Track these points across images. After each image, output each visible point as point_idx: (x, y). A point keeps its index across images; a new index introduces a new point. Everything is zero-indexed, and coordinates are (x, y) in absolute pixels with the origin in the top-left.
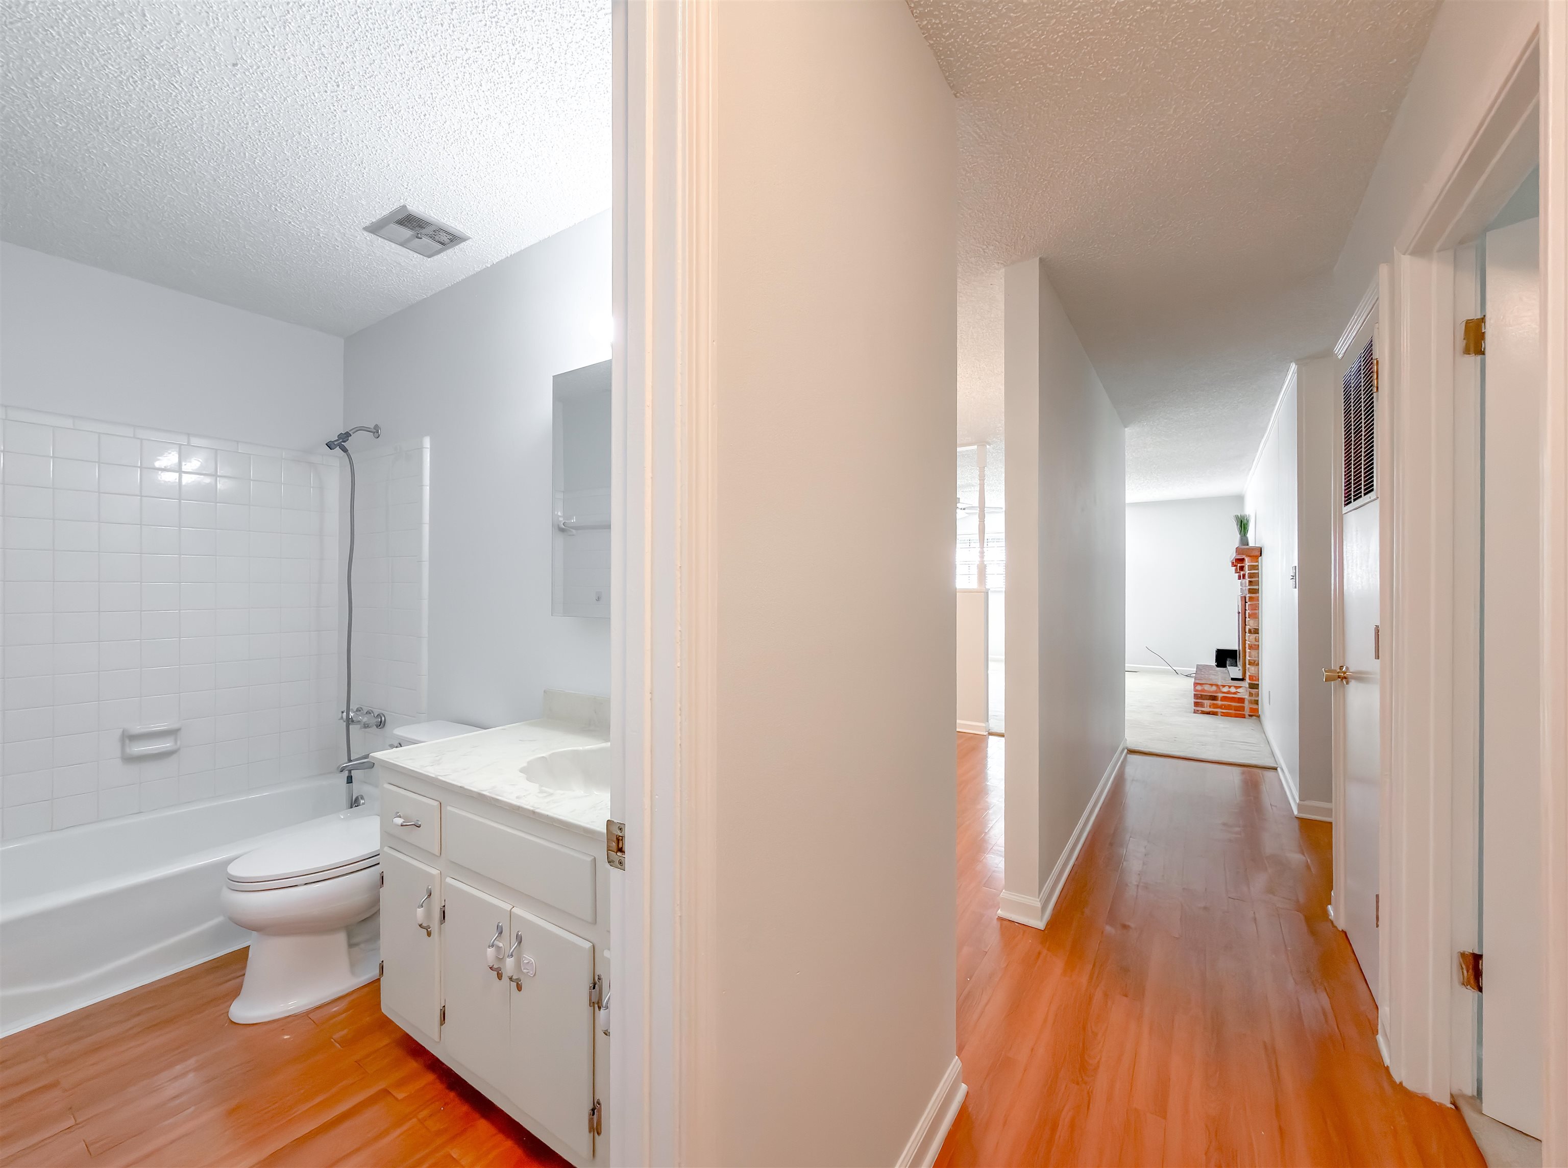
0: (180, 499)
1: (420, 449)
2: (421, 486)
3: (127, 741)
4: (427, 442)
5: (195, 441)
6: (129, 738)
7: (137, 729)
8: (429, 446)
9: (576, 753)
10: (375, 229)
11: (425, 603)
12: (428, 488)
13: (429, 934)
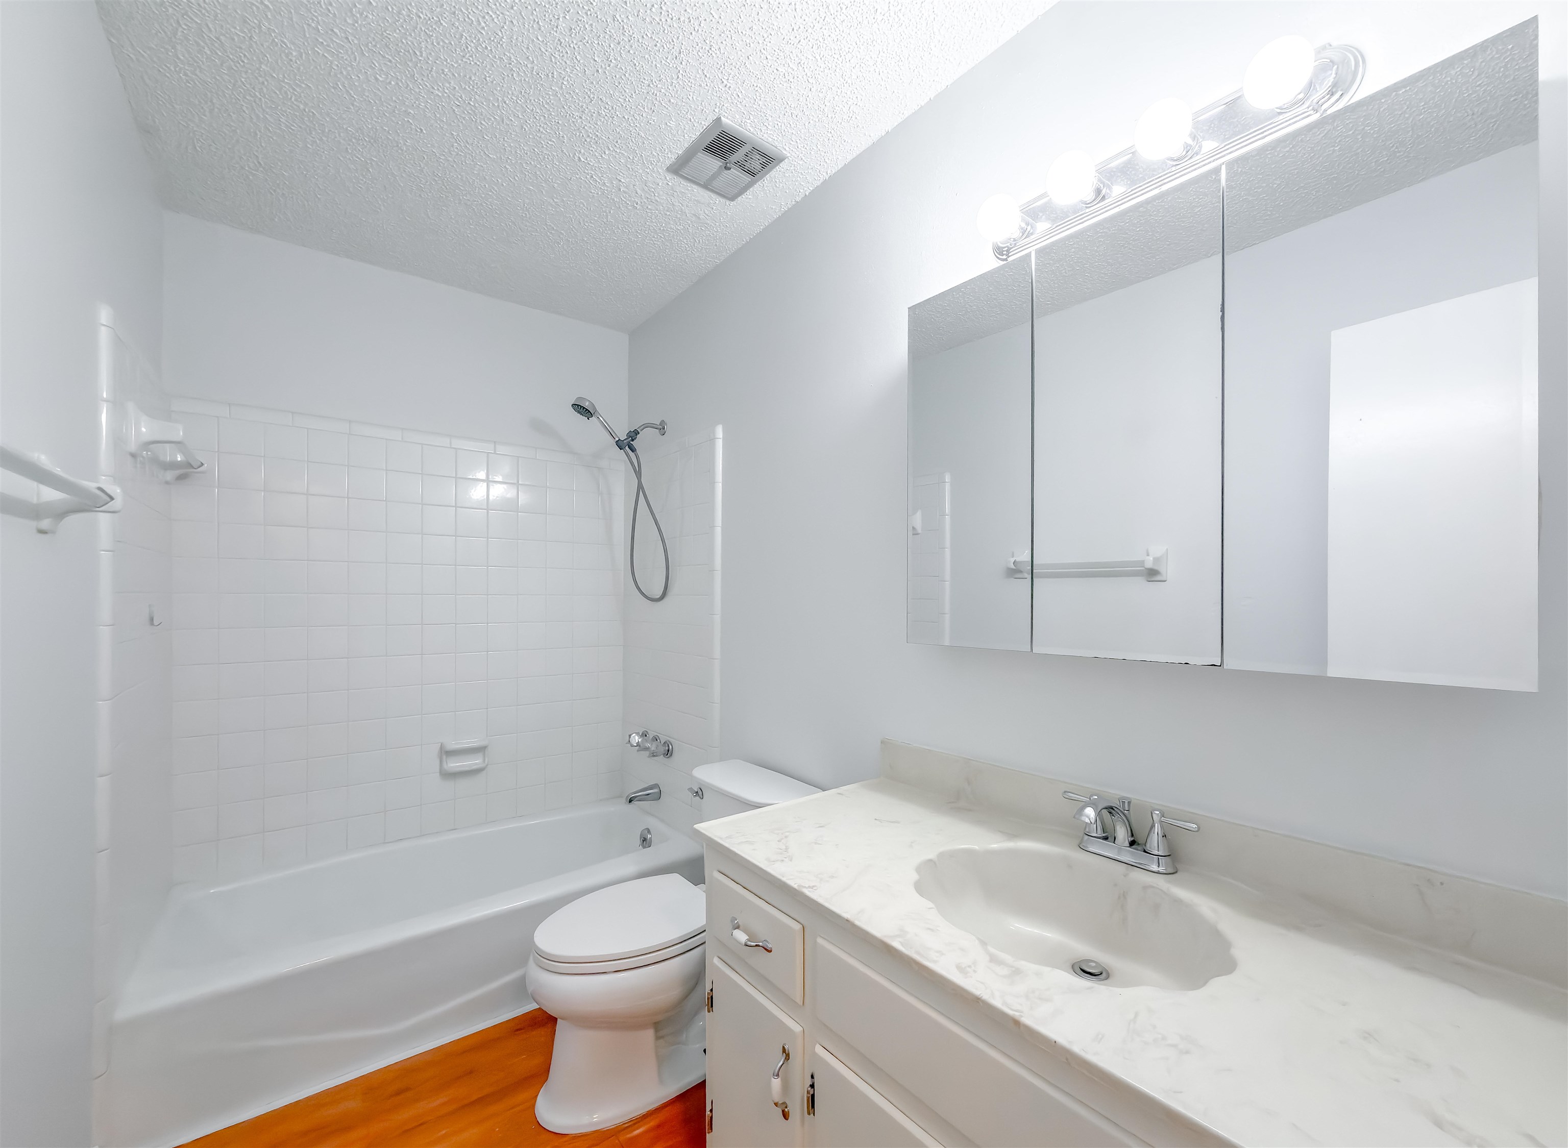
0: (488, 509)
1: (712, 440)
2: (713, 483)
3: (444, 757)
4: (719, 431)
5: (501, 449)
6: (446, 753)
7: (452, 745)
8: (721, 437)
9: (970, 853)
10: (678, 168)
11: (717, 618)
12: (720, 484)
13: (785, 1115)
